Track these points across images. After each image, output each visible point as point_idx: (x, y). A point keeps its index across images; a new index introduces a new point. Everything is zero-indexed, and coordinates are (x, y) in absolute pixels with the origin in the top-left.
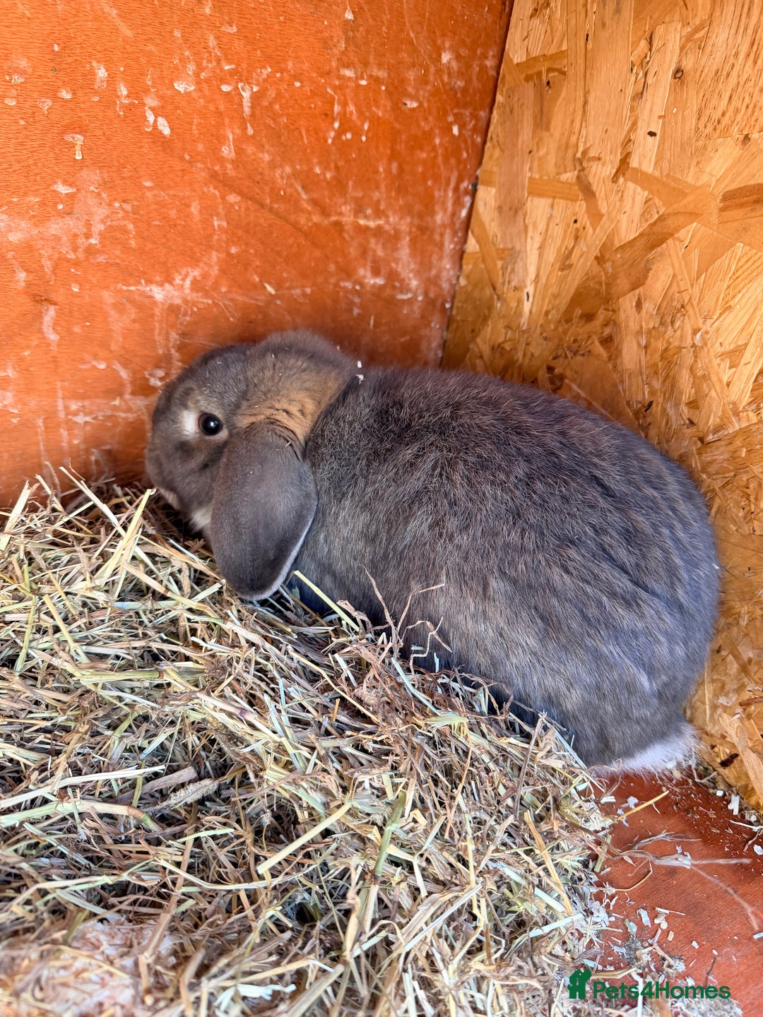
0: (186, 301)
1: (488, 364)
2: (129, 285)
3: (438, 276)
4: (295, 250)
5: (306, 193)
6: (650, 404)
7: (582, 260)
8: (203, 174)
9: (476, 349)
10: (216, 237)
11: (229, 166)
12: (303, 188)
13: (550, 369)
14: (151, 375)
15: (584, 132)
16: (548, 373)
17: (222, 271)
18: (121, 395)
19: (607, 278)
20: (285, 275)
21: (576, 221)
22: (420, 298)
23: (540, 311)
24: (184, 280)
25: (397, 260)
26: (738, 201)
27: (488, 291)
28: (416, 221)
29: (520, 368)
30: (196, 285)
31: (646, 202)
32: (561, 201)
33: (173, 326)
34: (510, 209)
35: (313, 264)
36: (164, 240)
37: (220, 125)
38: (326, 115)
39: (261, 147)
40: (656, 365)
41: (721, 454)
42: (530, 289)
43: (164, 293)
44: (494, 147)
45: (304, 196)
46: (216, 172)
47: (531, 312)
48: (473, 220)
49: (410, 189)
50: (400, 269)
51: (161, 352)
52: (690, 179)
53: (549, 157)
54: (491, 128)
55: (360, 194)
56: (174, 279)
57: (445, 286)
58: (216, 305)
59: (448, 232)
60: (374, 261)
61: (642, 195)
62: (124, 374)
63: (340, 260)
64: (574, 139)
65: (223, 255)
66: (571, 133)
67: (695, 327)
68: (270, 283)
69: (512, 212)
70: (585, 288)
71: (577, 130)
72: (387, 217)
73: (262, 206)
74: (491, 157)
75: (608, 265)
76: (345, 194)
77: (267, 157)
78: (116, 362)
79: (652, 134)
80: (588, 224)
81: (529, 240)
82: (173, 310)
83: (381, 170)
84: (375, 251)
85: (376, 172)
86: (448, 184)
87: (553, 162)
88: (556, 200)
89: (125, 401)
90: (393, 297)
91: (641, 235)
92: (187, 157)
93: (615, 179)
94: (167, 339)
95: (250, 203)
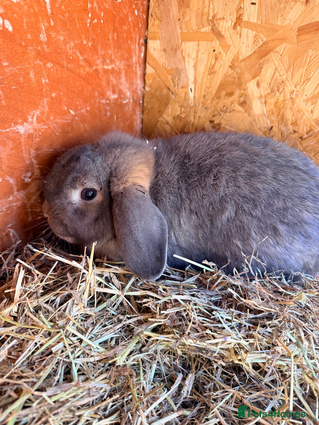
0: (35, 130)
1: (173, 125)
2: (6, 129)
3: (136, 88)
4: (80, 88)
5: (82, 56)
6: (272, 128)
7: (221, 69)
8: (33, 53)
9: (164, 120)
10: (44, 90)
11: (45, 46)
12: (80, 53)
13: (212, 122)
14: (25, 177)
15: (211, 6)
16: (211, 124)
17: (50, 108)
18: (12, 193)
19: (237, 75)
20: (78, 103)
21: (214, 51)
22: (131, 101)
23: (201, 96)
24: (32, 118)
25: (121, 84)
26: (307, 31)
27: (165, 91)
28: (126, 63)
29: (193, 124)
30: (39, 120)
31: (255, 37)
32: (204, 42)
33: (31, 146)
34: (172, 50)
35: (89, 94)
36: (19, 97)
37: (37, 21)
38: (85, 10)
39: (58, 32)
40: (272, 110)
41: (312, 142)
42: (192, 86)
43: (24, 128)
44: (154, 20)
45: (81, 58)
46: (39, 50)
47: (194, 97)
48: (148, 58)
49: (122, 47)
50: (122, 88)
51: (28, 162)
52: (279, 23)
53: (192, 21)
54: (151, 10)
55: (103, 53)
56: (28, 119)
57: (139, 92)
58: (49, 128)
59: (138, 65)
60: (113, 87)
61: (252, 34)
62: (12, 181)
63: (99, 89)
64: (206, 10)
65: (49, 99)
66: (204, 7)
67: (291, 90)
68: (72, 109)
69: (173, 51)
70: (225, 81)
71: (207, 6)
72: (115, 62)
73: (63, 67)
74: (153, 25)
75: (238, 69)
76: (98, 54)
77: (62, 38)
78: (7, 176)
79: (253, 4)
80: (222, 51)
81: (186, 63)
82: (30, 136)
83: (110, 38)
84: (112, 81)
85: (109, 39)
86: (136, 41)
87: (195, 23)
88: (200, 42)
89: (15, 196)
90: (121, 103)
91: (254, 52)
92: (24, 44)
93: (235, 27)
94: (30, 154)
95: (57, 66)
